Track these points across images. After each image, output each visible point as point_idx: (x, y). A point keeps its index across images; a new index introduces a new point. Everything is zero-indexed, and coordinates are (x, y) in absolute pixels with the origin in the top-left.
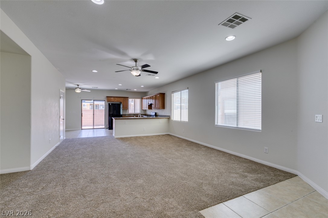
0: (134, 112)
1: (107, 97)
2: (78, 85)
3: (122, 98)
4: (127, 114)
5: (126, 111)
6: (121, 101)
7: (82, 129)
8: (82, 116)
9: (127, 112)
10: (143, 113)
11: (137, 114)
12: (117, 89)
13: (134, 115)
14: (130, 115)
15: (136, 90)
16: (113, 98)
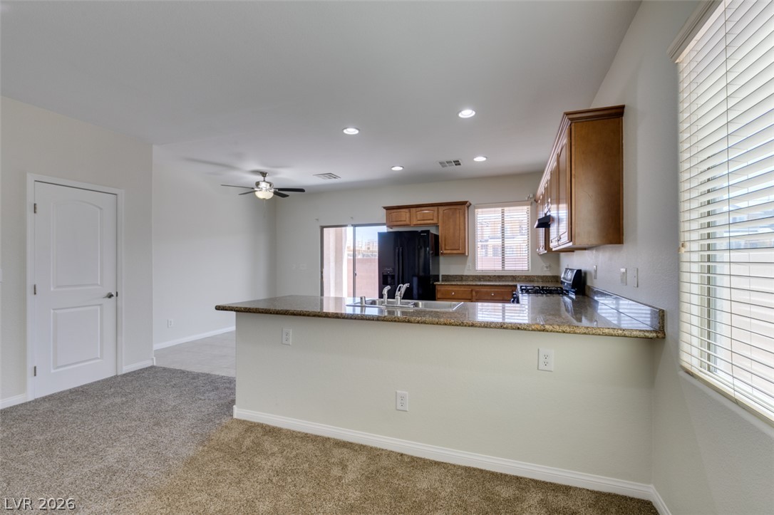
0: (500, 268)
1: (387, 209)
2: (264, 174)
3: (441, 209)
4: (466, 273)
5: (465, 263)
6: (435, 221)
9: (469, 263)
10: (545, 269)
11: (513, 276)
12: (401, 168)
13: (500, 278)
14: (480, 280)
15: (484, 159)
16: (407, 210)
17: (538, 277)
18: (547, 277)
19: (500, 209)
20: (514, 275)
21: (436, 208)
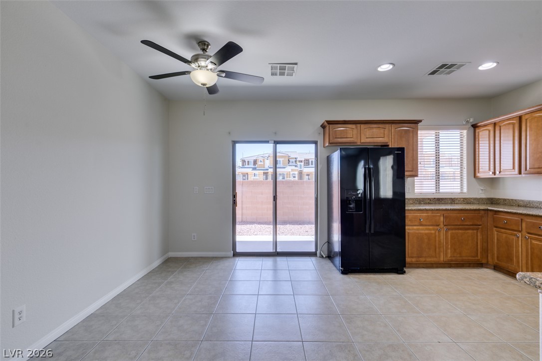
1: (331, 123)
2: (204, 46)
3: (393, 127)
6: (385, 140)
7: (236, 254)
8: (235, 203)
10: (481, 192)
11: (451, 198)
12: (391, 66)
13: (440, 201)
14: (420, 203)
15: (495, 64)
16: (353, 126)
17: (475, 199)
18: (482, 199)
19: (433, 132)
20: (453, 197)
21: (387, 126)
